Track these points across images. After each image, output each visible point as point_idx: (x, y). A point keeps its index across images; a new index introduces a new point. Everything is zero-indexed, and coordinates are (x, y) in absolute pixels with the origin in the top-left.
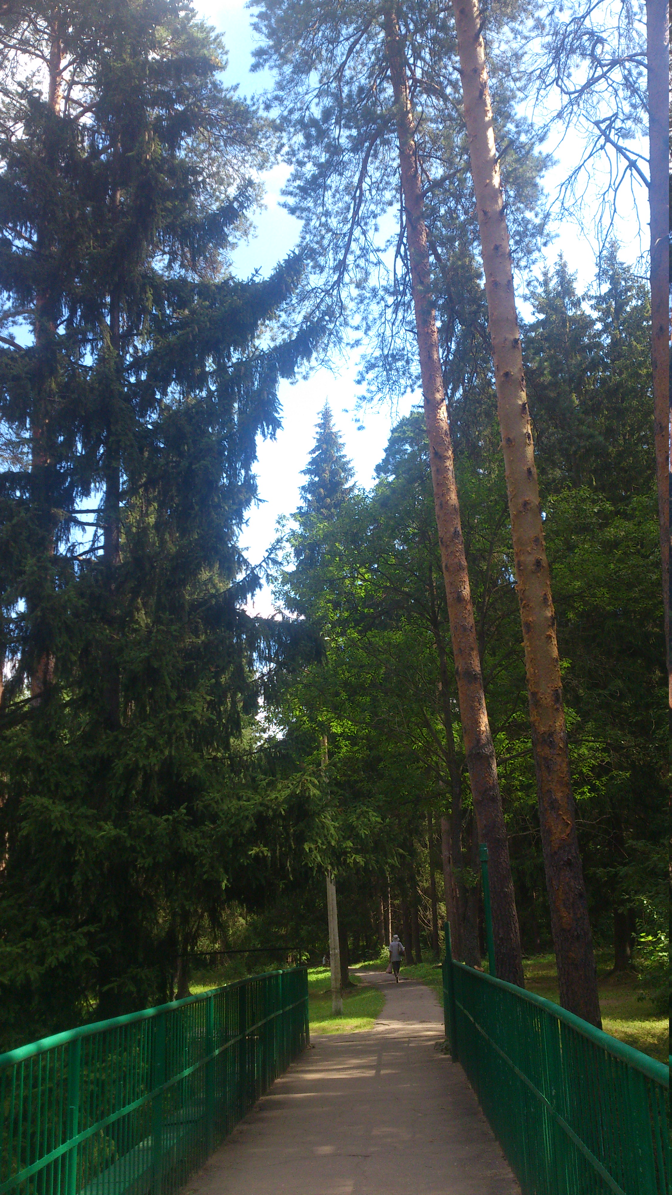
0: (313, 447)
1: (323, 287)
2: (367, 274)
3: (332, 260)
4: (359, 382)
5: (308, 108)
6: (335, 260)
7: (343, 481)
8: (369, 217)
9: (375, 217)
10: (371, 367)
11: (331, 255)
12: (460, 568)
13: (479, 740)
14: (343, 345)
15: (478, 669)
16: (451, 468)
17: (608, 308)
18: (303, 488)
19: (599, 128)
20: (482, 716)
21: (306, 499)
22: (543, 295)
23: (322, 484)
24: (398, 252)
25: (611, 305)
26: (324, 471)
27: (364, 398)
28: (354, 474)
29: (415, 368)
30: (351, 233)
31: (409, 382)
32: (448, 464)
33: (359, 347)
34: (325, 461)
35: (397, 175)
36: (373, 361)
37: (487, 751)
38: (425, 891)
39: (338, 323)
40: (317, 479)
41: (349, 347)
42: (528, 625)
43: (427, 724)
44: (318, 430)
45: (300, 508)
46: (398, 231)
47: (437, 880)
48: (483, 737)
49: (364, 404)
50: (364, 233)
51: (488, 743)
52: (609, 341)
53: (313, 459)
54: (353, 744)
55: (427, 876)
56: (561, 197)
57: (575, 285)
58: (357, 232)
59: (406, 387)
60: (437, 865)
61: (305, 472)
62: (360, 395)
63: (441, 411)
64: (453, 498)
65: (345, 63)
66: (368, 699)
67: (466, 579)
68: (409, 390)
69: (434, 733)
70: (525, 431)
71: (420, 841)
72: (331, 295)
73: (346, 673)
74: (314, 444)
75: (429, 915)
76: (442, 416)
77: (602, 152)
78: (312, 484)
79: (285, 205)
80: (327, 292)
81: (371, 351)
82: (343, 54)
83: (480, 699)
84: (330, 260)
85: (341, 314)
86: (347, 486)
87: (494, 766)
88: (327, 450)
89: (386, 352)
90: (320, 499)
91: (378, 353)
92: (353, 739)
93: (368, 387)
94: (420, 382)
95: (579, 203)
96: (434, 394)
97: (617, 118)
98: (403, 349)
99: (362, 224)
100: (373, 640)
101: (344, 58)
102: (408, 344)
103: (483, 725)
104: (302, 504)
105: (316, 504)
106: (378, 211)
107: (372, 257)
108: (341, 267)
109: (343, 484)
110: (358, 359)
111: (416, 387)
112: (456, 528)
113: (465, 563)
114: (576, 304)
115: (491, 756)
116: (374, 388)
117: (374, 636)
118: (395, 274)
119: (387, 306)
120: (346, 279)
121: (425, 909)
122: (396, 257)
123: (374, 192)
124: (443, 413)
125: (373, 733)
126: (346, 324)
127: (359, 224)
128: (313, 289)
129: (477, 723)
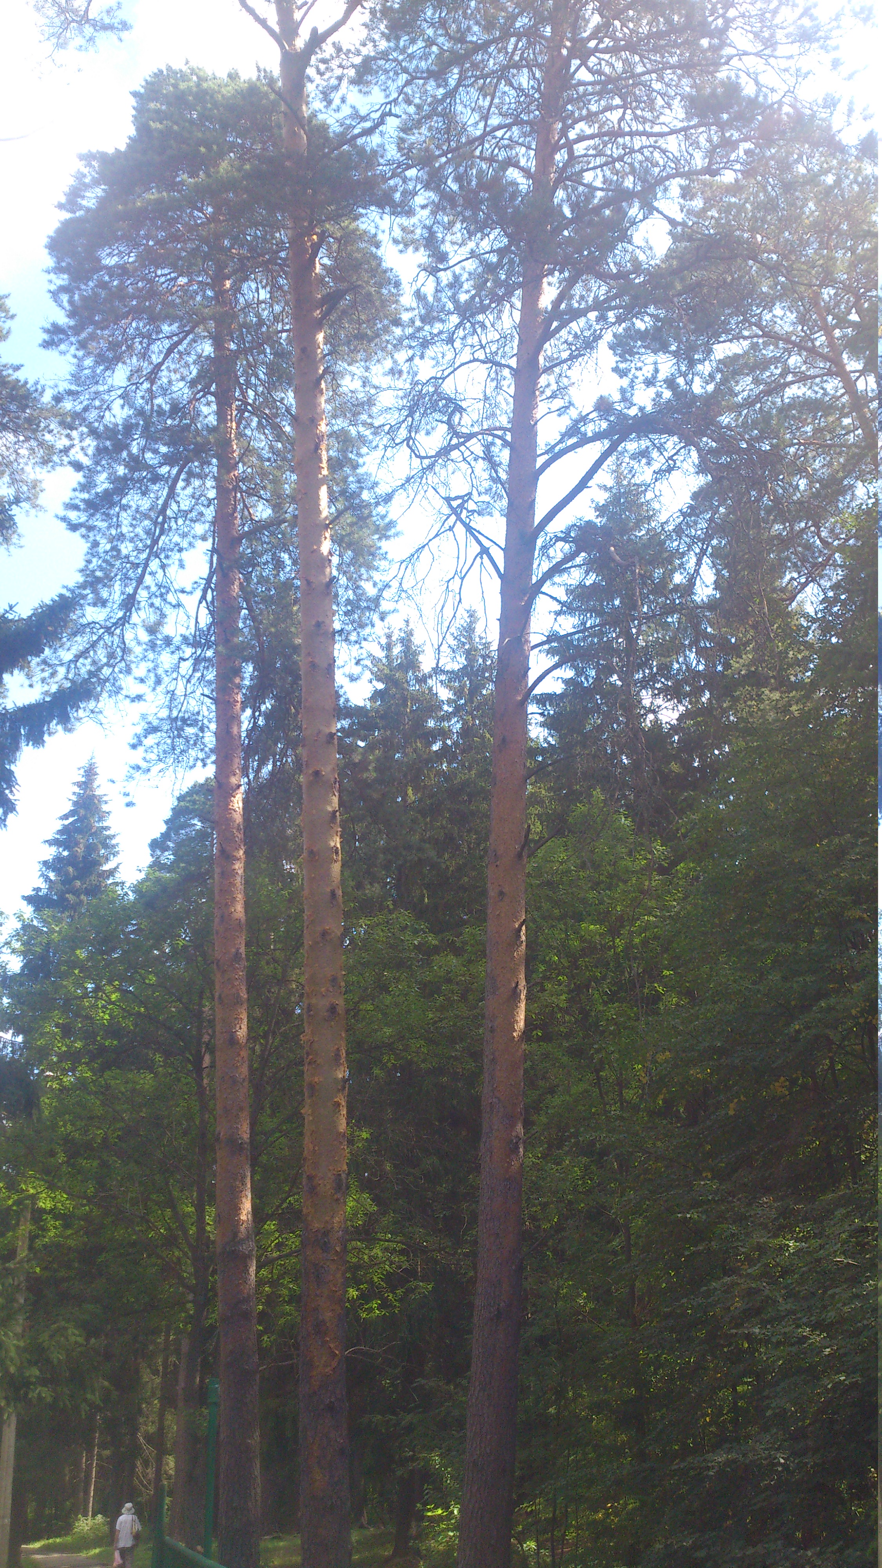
0: (66, 811)
1: (102, 623)
2: (163, 616)
3: (118, 593)
4: (134, 747)
5: (109, 408)
6: (123, 593)
7: (103, 860)
8: (172, 550)
9: (180, 550)
10: (153, 729)
11: (117, 586)
12: (238, 1001)
13: (235, 1234)
14: (120, 697)
15: (246, 1137)
16: (240, 872)
17: (462, 687)
18: (45, 863)
19: (450, 506)
20: (244, 1200)
21: (47, 879)
22: (384, 660)
23: (71, 861)
24: (204, 597)
25: (465, 684)
26: (77, 844)
27: (138, 768)
28: (118, 853)
29: (210, 740)
30: (146, 565)
31: (201, 755)
32: (236, 867)
33: (142, 703)
34: (79, 831)
35: (212, 507)
36: (155, 723)
37: (244, 1248)
38: (149, 1438)
39: (117, 670)
40: (66, 853)
41: (128, 700)
42: (312, 1086)
43: (171, 1203)
44: (77, 790)
45: (38, 889)
46: (205, 573)
47: (167, 1423)
48: (242, 1228)
49: (137, 775)
50: (163, 567)
51: (248, 1238)
52: (459, 726)
53: (65, 827)
54: (66, 1226)
55: (154, 1417)
56: (400, 576)
57: (421, 658)
58: (154, 565)
59: (197, 759)
60: (168, 1401)
61: (50, 843)
62: (133, 763)
63: (235, 800)
64: (239, 909)
65: (161, 364)
66: (95, 1164)
67: (244, 1016)
68: (199, 763)
69: (178, 1217)
70: (332, 844)
71: (149, 1366)
72: (112, 634)
73: (69, 1127)
74: (68, 807)
75: (151, 1472)
76: (236, 805)
77: (450, 533)
78: (58, 859)
79: (64, 519)
80: (108, 630)
81: (156, 710)
82: (161, 352)
83: (243, 1178)
84: (116, 593)
85: (123, 659)
86: (106, 867)
87: (253, 1270)
88: (85, 817)
89: (175, 714)
90: (66, 881)
91: (164, 713)
92: (66, 1219)
93: (144, 755)
94: (213, 758)
95: (419, 586)
96: (228, 777)
97: (470, 498)
98: (198, 713)
99: (162, 556)
100: (113, 1082)
101: (162, 356)
102: (205, 708)
103: (244, 1212)
104: (43, 885)
105: (60, 886)
106: (185, 544)
107: (170, 597)
108: (129, 603)
109: (101, 865)
110: (136, 718)
111: (209, 761)
112: (238, 949)
113: (244, 995)
114: (422, 680)
115: (249, 1257)
116: (154, 757)
117: (115, 1078)
118: (197, 622)
119: (182, 659)
120: (135, 618)
121: (146, 1464)
122: (200, 602)
123: (180, 521)
124: (237, 802)
125: (96, 1212)
126: (128, 671)
127: (157, 556)
128: (89, 624)
129: (237, 1210)
